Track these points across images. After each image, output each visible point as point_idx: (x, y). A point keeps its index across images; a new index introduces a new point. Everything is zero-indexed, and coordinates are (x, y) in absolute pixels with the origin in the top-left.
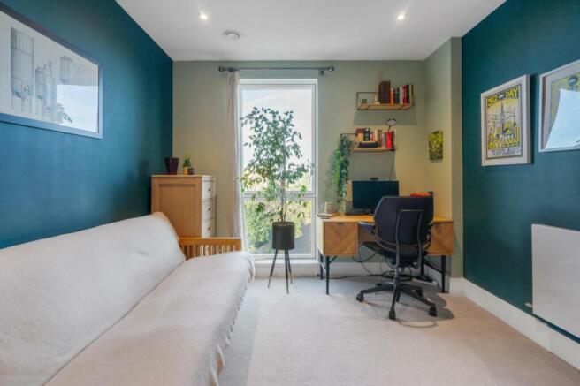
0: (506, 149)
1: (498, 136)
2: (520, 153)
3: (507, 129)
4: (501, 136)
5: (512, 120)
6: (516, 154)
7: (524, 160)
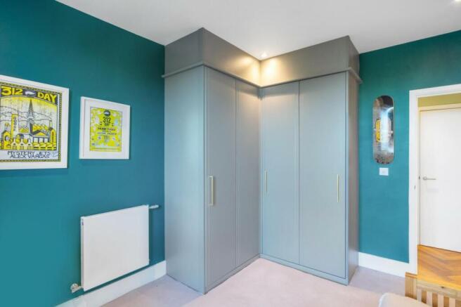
0: (36, 153)
1: (21, 135)
2: (57, 158)
3: (38, 131)
4: (26, 137)
5: (47, 123)
6: (51, 157)
7: (63, 164)
